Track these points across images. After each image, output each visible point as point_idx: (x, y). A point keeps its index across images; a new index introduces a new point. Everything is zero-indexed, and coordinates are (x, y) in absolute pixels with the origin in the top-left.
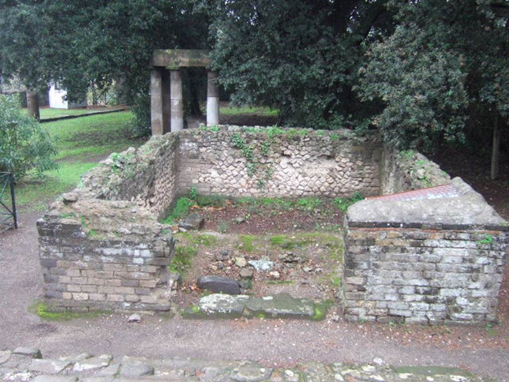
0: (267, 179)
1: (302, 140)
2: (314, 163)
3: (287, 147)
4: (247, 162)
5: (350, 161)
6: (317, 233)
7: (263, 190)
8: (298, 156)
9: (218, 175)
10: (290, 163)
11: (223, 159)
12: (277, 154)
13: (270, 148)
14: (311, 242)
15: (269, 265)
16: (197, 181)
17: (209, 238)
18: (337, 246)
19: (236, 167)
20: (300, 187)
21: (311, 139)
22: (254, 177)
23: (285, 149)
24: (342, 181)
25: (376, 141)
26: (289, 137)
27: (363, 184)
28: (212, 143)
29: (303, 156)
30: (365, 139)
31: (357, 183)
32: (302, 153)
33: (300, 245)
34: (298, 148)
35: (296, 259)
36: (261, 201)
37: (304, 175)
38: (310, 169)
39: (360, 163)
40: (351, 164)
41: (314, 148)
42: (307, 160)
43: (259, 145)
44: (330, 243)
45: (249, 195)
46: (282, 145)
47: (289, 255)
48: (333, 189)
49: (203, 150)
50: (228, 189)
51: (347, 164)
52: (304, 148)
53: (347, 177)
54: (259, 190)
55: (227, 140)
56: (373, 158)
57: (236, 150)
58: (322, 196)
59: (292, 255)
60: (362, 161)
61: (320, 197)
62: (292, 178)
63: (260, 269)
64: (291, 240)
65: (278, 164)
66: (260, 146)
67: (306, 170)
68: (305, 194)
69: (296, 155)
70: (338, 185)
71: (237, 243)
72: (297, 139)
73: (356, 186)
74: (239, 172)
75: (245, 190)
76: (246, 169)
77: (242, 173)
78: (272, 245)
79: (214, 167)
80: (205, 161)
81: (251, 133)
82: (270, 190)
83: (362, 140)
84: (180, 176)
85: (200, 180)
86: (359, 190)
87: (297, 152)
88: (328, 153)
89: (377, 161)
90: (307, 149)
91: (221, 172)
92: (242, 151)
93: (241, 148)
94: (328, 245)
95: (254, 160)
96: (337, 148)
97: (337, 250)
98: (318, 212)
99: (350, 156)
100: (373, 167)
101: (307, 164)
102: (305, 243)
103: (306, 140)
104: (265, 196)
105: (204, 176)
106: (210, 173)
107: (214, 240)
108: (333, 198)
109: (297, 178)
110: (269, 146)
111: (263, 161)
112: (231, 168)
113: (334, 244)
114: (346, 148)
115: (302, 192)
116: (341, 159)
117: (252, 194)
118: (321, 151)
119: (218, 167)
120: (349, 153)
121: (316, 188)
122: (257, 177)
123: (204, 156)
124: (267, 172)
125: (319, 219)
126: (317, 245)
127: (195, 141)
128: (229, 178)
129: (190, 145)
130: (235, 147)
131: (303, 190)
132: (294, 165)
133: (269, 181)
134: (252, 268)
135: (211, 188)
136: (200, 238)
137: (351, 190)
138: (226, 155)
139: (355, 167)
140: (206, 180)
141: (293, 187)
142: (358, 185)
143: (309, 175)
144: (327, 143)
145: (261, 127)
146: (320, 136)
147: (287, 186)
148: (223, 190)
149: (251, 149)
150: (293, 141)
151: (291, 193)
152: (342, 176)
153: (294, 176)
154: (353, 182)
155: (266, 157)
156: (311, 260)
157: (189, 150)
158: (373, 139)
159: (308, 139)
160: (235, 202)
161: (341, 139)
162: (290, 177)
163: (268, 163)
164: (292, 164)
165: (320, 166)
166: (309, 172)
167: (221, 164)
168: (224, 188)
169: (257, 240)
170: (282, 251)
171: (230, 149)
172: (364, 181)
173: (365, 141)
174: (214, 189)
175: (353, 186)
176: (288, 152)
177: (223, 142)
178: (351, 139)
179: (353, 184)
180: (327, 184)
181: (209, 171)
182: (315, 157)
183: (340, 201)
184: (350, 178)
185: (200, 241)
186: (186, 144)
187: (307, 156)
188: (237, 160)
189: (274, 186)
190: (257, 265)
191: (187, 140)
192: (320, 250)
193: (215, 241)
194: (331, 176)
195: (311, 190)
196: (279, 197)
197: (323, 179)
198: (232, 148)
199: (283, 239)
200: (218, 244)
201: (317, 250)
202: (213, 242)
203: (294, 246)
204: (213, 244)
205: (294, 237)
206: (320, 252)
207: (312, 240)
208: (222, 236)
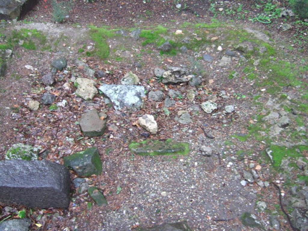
6: (214, 22)
14: (210, 42)
15: (138, 95)
17: (34, 36)
18: (255, 53)
33: (190, 47)
35: (184, 78)
44: (243, 46)
47: (173, 73)
59: (179, 72)
63: (122, 104)
64: (177, 36)
71: (84, 43)
78: (144, 45)
94: (240, 50)
97: (256, 63)
102: (199, 44)
107: (42, 39)
113: (250, 49)
126: (220, 48)
134: (107, 101)
136: (16, 35)
156: (211, 81)
169: (118, 37)
170: (161, 58)
185: (17, 41)
190: (116, 96)
192: (225, 60)
193: (44, 41)
199: (162, 35)
200: (50, 47)
201: (221, 58)
202: (41, 44)
203: (181, 48)
204: (41, 46)
205: (179, 32)
206: (226, 63)
207: (210, 38)
208: (58, 31)
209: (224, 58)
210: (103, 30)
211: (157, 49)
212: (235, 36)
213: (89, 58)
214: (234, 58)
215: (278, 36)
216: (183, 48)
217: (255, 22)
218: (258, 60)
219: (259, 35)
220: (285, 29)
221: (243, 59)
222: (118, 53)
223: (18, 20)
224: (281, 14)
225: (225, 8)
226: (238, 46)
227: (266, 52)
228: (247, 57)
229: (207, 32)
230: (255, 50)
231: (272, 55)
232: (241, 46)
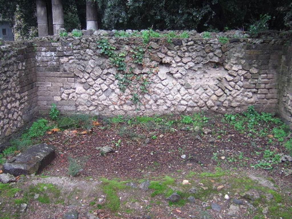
0: (143, 93)
1: (184, 44)
2: (199, 72)
3: (166, 54)
4: (117, 74)
5: (243, 69)
6: (218, 171)
7: (138, 107)
8: (180, 64)
9: (84, 90)
10: (170, 74)
11: (89, 71)
12: (153, 62)
13: (146, 55)
14: (216, 191)
16: (58, 99)
17: (49, 190)
18: (262, 200)
19: (105, 80)
20: (183, 102)
21: (195, 43)
22: (127, 91)
23: (164, 55)
24: (232, 93)
25: (275, 42)
26: (169, 41)
27: (259, 95)
28: (74, 52)
29: (186, 64)
30: (261, 40)
31: (250, 94)
32: (185, 60)
33: (197, 197)
34: (179, 54)
36: (136, 120)
37: (188, 87)
38: (194, 80)
39: (254, 71)
40: (244, 72)
41: (199, 54)
42: (190, 68)
43: (132, 51)
44: (249, 193)
45: (122, 113)
46: (160, 51)
48: (223, 103)
49: (64, 60)
50: (97, 106)
51: (240, 72)
52: (187, 54)
53: (239, 88)
54: (134, 106)
55: (92, 48)
56: (270, 65)
57: (104, 60)
58: (210, 112)
60: (257, 68)
61: (206, 113)
62: (172, 92)
64: (184, 186)
65: (156, 74)
66: (133, 53)
67: (189, 81)
68: (189, 109)
69: (178, 62)
70: (228, 98)
71: (96, 195)
72: (179, 43)
73: (248, 98)
74: (109, 86)
75: (116, 107)
76: (117, 82)
77: (112, 86)
78: (153, 196)
79: (79, 80)
80: (68, 74)
81: (122, 37)
82: (147, 106)
83: (258, 41)
84: (39, 93)
85: (62, 96)
86: (252, 103)
87: (179, 59)
88: (216, 60)
89: (275, 67)
90: (191, 54)
91: (88, 86)
92: (112, 60)
93: (110, 56)
94: (247, 198)
95: (127, 70)
96: (228, 52)
97: (265, 210)
98: (209, 133)
99: (243, 61)
100: (270, 76)
101: (191, 74)
102: (205, 193)
103: (189, 43)
104: (141, 114)
105: (67, 91)
106: (75, 89)
107: (56, 191)
108: (223, 114)
109: (179, 91)
110: (144, 52)
111: (137, 71)
112: (99, 81)
113: (257, 197)
114: (238, 52)
115: (185, 107)
116: (232, 67)
117: (126, 112)
118: (208, 58)
119: (83, 80)
120: (241, 58)
121: (202, 102)
122: (131, 91)
123: (66, 68)
124: (142, 85)
125: (212, 143)
126: (227, 197)
127: (54, 50)
128: (97, 93)
129: (48, 54)
130: (103, 55)
131: (187, 105)
132: (176, 75)
133: (146, 96)
135: (77, 106)
136: (33, 190)
137: (243, 103)
138: (92, 65)
139: (249, 75)
140: (70, 97)
141: (173, 102)
142: (252, 97)
143: (193, 87)
144: (215, 47)
145: (134, 31)
146: (207, 38)
147: (167, 101)
148: (91, 108)
149: (122, 57)
150: (173, 45)
151: (172, 109)
152: (234, 87)
153: (175, 89)
154: (246, 93)
155: (141, 66)
157: (47, 61)
158: (271, 41)
159: (192, 43)
160: (104, 123)
161: (231, 42)
162: (170, 90)
163: (144, 73)
164: (172, 74)
165: (206, 76)
166: (194, 84)
167: (86, 77)
168: (91, 105)
169: (127, 188)
170: (170, 209)
171: (97, 57)
172: (259, 92)
173: (261, 43)
174: (80, 108)
175: (246, 99)
176: (167, 60)
177: (88, 50)
178: (244, 41)
179: (246, 96)
180: (214, 97)
181: (73, 85)
182: (200, 65)
183: (233, 118)
184: (243, 89)
185: (33, 195)
186: (43, 54)
187: (191, 64)
188: (105, 71)
189: (152, 102)
191: (44, 49)
192: (234, 209)
193: (58, 195)
194: (219, 87)
195: (195, 105)
196: (158, 114)
197: (210, 92)
198: (99, 56)
199: (170, 186)
200: (63, 200)
201: (229, 207)
202: (55, 197)
203: (189, 198)
204: (55, 200)
205: (185, 182)
206: (235, 211)
207: (216, 187)
208: (72, 184)
209: (232, 207)
210: (114, 182)
211: (165, 200)
212: (239, 184)
213: (100, 210)
214: (242, 206)
215: (281, 182)
216: (191, 197)
217: (257, 169)
218: (267, 208)
219: (263, 182)
220: (287, 174)
221: (252, 207)
222: (128, 205)
223: (36, 175)
224: (281, 160)
225: (227, 156)
226: (244, 194)
227: (272, 198)
228: (255, 205)
229: (213, 181)
230: (261, 197)
231: (280, 202)
232: (247, 193)
